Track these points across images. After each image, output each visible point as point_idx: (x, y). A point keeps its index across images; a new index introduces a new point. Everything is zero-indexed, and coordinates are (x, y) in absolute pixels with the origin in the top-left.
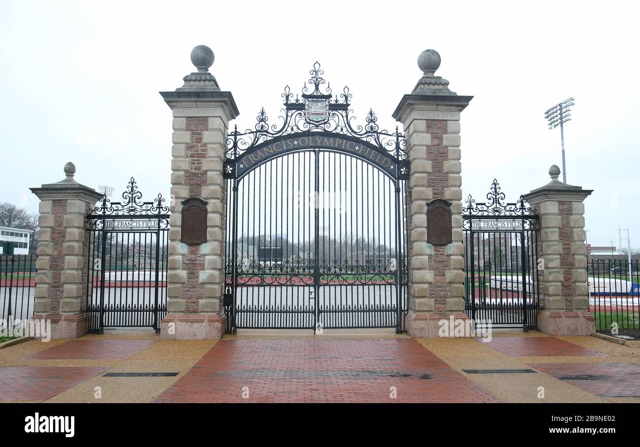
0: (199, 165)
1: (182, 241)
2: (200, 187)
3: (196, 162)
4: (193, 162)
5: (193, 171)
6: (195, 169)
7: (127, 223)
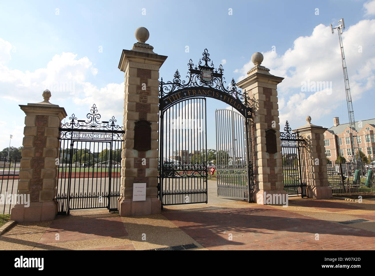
0: (146, 99)
1: (135, 148)
2: (146, 114)
3: (143, 97)
4: (142, 97)
5: (142, 103)
6: (142, 101)
7: (89, 135)
